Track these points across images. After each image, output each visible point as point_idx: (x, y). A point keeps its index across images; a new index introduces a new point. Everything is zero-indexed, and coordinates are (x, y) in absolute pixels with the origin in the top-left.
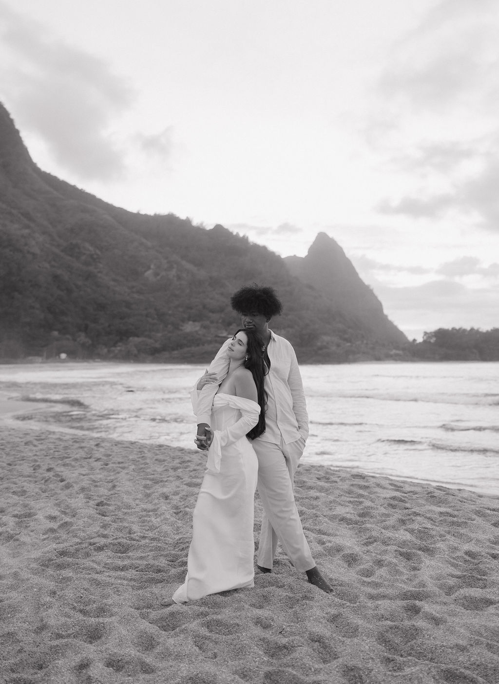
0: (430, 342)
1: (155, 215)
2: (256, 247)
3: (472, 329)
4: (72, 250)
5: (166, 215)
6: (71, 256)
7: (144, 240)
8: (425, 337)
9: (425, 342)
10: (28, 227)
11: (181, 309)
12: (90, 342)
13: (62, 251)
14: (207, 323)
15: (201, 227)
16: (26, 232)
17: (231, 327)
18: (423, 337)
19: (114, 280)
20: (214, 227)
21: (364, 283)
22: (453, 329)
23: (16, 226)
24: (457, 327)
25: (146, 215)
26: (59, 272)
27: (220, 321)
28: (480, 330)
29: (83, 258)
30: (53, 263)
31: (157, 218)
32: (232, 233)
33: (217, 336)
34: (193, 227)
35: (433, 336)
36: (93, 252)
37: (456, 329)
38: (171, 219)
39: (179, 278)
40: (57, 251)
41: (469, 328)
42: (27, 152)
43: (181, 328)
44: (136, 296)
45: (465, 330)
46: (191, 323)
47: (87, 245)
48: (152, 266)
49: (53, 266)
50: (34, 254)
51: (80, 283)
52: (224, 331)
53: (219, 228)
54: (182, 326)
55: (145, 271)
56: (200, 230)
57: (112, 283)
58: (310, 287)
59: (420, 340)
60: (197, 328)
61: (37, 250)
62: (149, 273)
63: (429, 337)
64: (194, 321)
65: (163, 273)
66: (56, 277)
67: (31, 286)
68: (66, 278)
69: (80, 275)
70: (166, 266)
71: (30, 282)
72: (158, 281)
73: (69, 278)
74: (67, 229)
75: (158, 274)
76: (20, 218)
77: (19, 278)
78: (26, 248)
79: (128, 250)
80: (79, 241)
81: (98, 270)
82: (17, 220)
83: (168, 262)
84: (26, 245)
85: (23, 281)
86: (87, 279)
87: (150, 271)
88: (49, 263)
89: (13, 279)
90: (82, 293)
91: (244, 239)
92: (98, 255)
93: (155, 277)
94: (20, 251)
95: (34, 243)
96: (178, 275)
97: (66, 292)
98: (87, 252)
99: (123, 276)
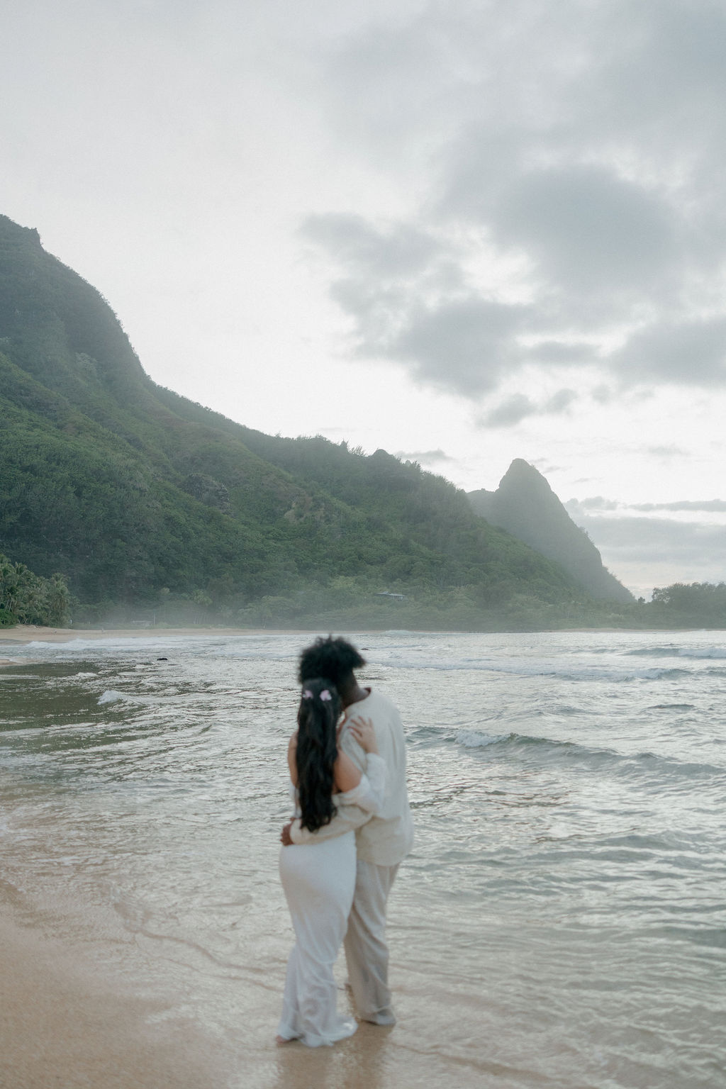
0: (663, 603)
1: (299, 438)
2: (429, 477)
4: (192, 486)
5: (312, 439)
6: (191, 492)
7: (285, 473)
8: (656, 596)
9: (655, 602)
10: (136, 457)
11: (329, 560)
12: (211, 602)
13: (178, 487)
14: (365, 577)
15: (359, 454)
16: (131, 462)
17: (395, 583)
18: (653, 596)
19: (245, 524)
20: (375, 453)
21: (575, 525)
22: (694, 585)
23: (120, 455)
24: (701, 582)
25: (287, 439)
26: (173, 513)
27: (381, 575)
29: (206, 495)
30: (166, 501)
31: (302, 443)
32: (398, 461)
33: (376, 595)
34: (349, 454)
35: (668, 594)
36: (218, 488)
37: (699, 586)
38: (319, 445)
39: (328, 520)
40: (172, 486)
41: (717, 585)
42: (139, 363)
43: (329, 583)
44: (272, 543)
45: (711, 587)
46: (342, 577)
47: (210, 478)
48: (294, 505)
49: (164, 506)
50: (141, 491)
51: (200, 527)
52: (385, 588)
53: (380, 454)
54: (330, 582)
55: (285, 512)
56: (357, 458)
57: (242, 526)
58: (501, 530)
59: (648, 600)
60: (350, 585)
61: (145, 486)
62: (289, 514)
63: (661, 596)
64: (346, 575)
65: (308, 514)
66: (169, 519)
67: (138, 531)
68: (183, 520)
69: (200, 517)
70: (311, 504)
71: (136, 525)
72: (301, 523)
73: (187, 521)
74: (187, 458)
75: (301, 516)
76: (125, 445)
77: (122, 521)
78: (131, 483)
79: (263, 484)
80: (200, 474)
81: (225, 510)
82: (121, 448)
83: (314, 500)
84: (131, 479)
85: (127, 525)
86: (209, 522)
87: (290, 513)
88: (161, 501)
89: (116, 521)
90: (203, 539)
91: (415, 469)
92: (224, 491)
93: (298, 519)
94: (123, 486)
95: (141, 476)
96: (327, 516)
97: (182, 538)
98: (211, 488)
99: (257, 518)
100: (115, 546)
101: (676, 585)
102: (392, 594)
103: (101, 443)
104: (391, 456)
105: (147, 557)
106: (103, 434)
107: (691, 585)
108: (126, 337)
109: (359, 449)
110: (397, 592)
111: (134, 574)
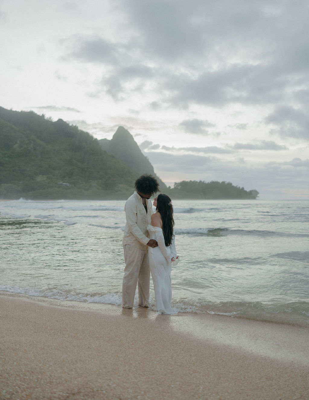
0: (178, 188)
1: (22, 112)
2: (82, 132)
3: (200, 182)
5: (28, 112)
8: (175, 185)
9: (175, 188)
11: (35, 168)
14: (51, 176)
15: (50, 120)
17: (65, 178)
18: (174, 186)
20: (58, 120)
21: (144, 156)
22: (190, 181)
24: (193, 180)
25: (16, 112)
27: (59, 175)
28: (205, 182)
32: (68, 124)
33: (56, 184)
34: (45, 120)
35: (180, 185)
37: (192, 182)
38: (31, 114)
39: (35, 149)
41: (199, 181)
45: (196, 182)
46: (40, 175)
48: (18, 142)
52: (61, 181)
53: (60, 121)
54: (35, 178)
55: (14, 145)
58: (113, 157)
59: (172, 187)
60: (45, 179)
63: (177, 186)
64: (43, 175)
65: (25, 146)
70: (27, 142)
72: (21, 150)
75: (22, 147)
79: (3, 132)
83: (28, 140)
87: (17, 145)
91: (75, 128)
96: (34, 147)
101: (183, 181)
102: (64, 184)
104: (65, 122)
107: (189, 181)
109: (50, 118)
110: (66, 183)
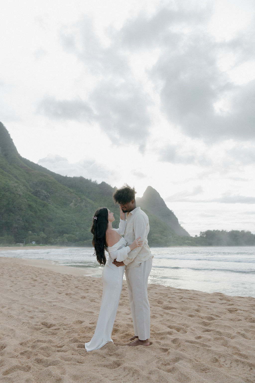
4: (37, 193)
6: (36, 196)
7: (69, 189)
9: (201, 237)
10: (17, 182)
13: (32, 194)
15: (95, 183)
16: (16, 184)
19: (56, 207)
20: (102, 183)
23: (12, 182)
25: (69, 177)
26: (31, 203)
28: (227, 231)
29: (42, 197)
30: (28, 199)
31: (75, 178)
34: (92, 183)
36: (46, 194)
38: (81, 180)
39: (86, 207)
40: (30, 194)
43: (87, 230)
47: (43, 191)
48: (73, 201)
49: (28, 201)
50: (19, 195)
51: (40, 209)
54: (88, 229)
55: (70, 203)
57: (55, 209)
61: (21, 193)
62: (72, 204)
65: (79, 204)
66: (30, 206)
67: (18, 210)
68: (34, 206)
69: (40, 205)
70: (80, 201)
71: (18, 208)
72: (76, 208)
73: (36, 206)
74: (34, 184)
76: (13, 178)
77: (13, 206)
78: (16, 192)
79: (62, 194)
80: (40, 189)
81: (49, 203)
82: (12, 179)
83: (81, 199)
84: (16, 191)
85: (15, 207)
86: (44, 207)
88: (27, 199)
89: (10, 206)
90: (41, 213)
92: (48, 195)
93: (75, 206)
94: (13, 193)
95: (20, 190)
96: (85, 205)
97: (34, 212)
98: (43, 194)
99: (60, 206)
100: (10, 215)
103: (5, 178)
104: (107, 184)
105: (21, 219)
106: (5, 174)
108: (12, 140)
111: (17, 226)
